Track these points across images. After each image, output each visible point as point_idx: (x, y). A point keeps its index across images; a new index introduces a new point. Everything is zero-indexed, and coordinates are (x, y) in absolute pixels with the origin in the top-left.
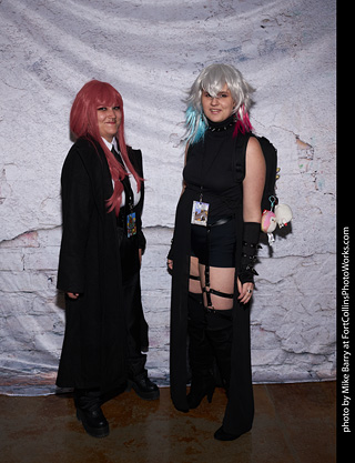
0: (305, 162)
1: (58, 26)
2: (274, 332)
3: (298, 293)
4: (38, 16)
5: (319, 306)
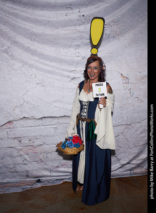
0: (125, 85)
1: (14, 32)
2: (116, 157)
3: (125, 140)
4: (5, 27)
5: (134, 145)
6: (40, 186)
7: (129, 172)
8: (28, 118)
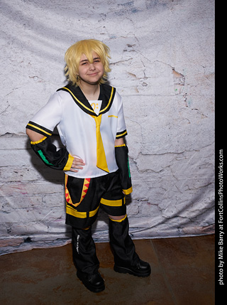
0: (179, 87)
2: (157, 205)
3: (173, 179)
5: (187, 187)
6: (31, 248)
7: (176, 230)
8: (13, 134)
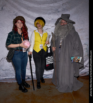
1: (20, 6)
4: (16, 4)
